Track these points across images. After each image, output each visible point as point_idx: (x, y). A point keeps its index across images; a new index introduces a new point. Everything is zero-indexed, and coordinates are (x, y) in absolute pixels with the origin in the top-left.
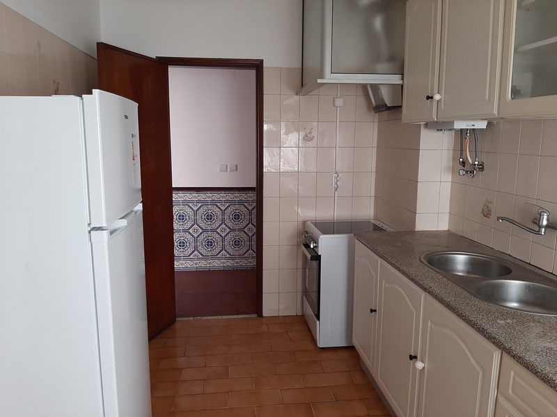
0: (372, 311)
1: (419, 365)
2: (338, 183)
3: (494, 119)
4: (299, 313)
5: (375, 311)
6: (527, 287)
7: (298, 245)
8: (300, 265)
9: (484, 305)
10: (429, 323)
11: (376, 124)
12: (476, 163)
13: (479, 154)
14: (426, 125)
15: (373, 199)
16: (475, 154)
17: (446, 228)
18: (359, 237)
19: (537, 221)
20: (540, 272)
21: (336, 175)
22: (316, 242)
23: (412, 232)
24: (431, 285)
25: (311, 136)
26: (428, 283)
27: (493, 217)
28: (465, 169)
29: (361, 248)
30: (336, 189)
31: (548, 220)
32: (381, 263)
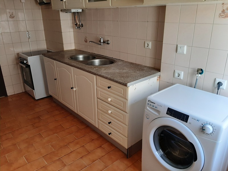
0: (55, 79)
1: (74, 89)
2: (29, 36)
3: (84, 9)
4: (24, 91)
5: (56, 79)
6: (100, 61)
7: (17, 64)
8: (20, 72)
9: (90, 66)
10: (75, 76)
11: (41, 10)
12: (80, 24)
13: (81, 21)
14: (61, 11)
15: (45, 41)
16: (80, 21)
17: (74, 48)
18: (44, 55)
19: (100, 41)
20: (103, 56)
21: (28, 32)
22: (27, 60)
23: (63, 51)
24: (74, 64)
25: (13, 16)
26: (73, 64)
27: (88, 42)
28: (77, 26)
29: (46, 59)
30: (29, 38)
31: (103, 40)
32: (55, 62)
